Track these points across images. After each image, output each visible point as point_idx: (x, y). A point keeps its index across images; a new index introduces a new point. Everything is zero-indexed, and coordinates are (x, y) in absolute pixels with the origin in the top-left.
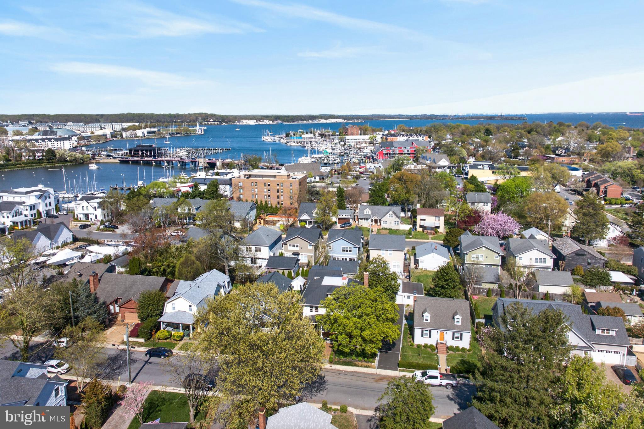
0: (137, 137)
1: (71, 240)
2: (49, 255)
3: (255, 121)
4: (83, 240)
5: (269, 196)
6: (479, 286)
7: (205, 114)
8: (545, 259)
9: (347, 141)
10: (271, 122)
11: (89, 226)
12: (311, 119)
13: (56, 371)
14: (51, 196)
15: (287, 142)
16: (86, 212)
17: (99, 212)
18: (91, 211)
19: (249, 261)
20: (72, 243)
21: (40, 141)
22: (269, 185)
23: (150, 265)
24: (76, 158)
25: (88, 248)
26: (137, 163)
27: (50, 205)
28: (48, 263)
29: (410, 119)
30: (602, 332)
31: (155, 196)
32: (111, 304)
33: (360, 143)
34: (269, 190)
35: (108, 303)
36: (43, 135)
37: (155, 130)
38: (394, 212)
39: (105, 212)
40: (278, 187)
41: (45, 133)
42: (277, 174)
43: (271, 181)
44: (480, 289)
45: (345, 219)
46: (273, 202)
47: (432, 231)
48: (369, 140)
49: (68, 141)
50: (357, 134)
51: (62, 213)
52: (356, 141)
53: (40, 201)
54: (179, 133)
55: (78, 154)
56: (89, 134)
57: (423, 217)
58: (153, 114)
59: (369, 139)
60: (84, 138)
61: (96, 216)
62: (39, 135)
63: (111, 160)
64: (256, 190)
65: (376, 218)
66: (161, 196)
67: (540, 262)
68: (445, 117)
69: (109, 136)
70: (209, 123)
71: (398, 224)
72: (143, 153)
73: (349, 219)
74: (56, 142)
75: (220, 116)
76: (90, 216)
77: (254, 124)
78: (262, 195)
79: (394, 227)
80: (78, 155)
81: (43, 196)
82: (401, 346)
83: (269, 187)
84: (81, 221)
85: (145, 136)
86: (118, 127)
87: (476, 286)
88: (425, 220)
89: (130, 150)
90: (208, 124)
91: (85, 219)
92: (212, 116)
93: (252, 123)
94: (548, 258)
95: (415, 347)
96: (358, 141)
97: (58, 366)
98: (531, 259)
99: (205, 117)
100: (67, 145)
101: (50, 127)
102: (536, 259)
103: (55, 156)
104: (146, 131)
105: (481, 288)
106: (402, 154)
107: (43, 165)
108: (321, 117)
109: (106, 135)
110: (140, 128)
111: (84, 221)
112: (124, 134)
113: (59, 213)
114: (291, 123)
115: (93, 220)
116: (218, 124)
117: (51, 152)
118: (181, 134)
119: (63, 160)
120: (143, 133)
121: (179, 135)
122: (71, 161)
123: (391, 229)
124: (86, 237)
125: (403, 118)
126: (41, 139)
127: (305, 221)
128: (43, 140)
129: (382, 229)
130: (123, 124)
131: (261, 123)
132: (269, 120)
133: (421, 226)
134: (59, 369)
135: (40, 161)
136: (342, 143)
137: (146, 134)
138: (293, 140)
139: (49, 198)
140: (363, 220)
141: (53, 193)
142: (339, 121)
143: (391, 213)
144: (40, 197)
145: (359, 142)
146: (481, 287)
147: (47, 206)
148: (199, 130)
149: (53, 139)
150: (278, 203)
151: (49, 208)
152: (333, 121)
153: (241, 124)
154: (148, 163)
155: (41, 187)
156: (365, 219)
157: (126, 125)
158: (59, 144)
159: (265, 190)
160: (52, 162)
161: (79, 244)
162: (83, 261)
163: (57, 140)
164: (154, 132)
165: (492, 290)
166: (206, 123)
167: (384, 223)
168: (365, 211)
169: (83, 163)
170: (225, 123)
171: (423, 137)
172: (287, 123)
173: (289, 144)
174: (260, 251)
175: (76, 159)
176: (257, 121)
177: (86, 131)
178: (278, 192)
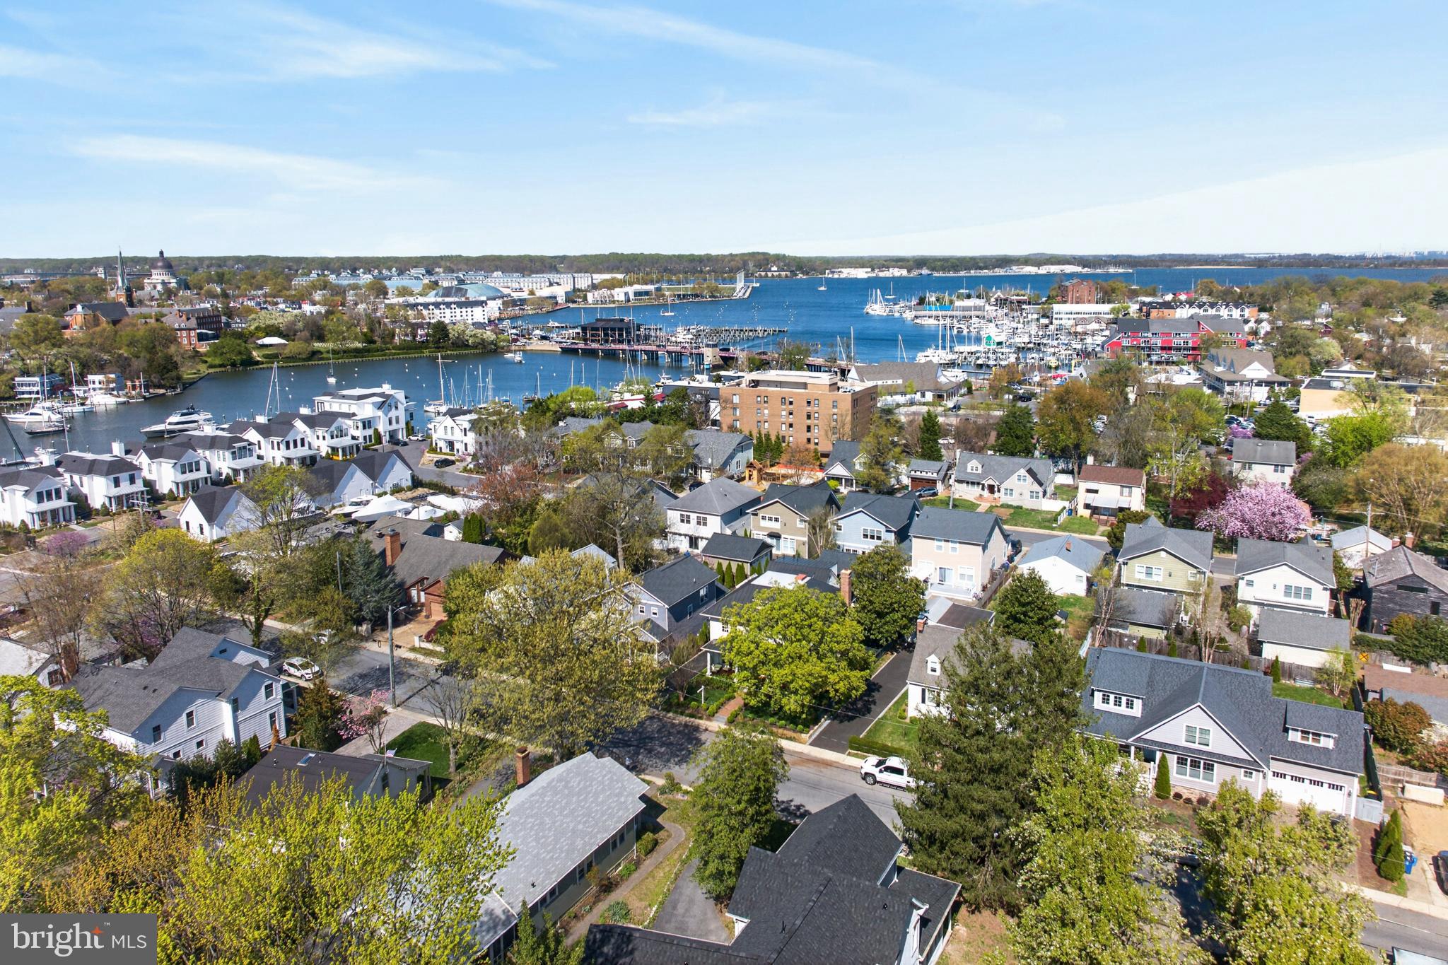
0: (614, 302)
1: (409, 483)
2: (357, 504)
3: (869, 270)
4: (430, 485)
5: (791, 425)
6: (1121, 631)
7: (764, 254)
8: (1309, 590)
9: (1055, 316)
10: (904, 272)
11: (453, 463)
12: (1000, 266)
13: (298, 674)
14: (399, 405)
15: (916, 317)
16: (449, 437)
17: (471, 437)
18: (458, 436)
19: (686, 542)
20: (410, 489)
21: (431, 307)
22: (791, 403)
23: (504, 531)
24: (483, 340)
25: (430, 499)
26: (593, 353)
27: (397, 422)
28: (354, 516)
29: (1259, 267)
30: (1303, 738)
31: (573, 414)
32: (413, 585)
33: (1084, 322)
34: (791, 414)
35: (408, 583)
36: (443, 296)
37: (650, 288)
38: (1030, 471)
39: (481, 439)
40: (809, 408)
41: (448, 292)
42: (809, 381)
43: (799, 394)
44: (1121, 636)
45: (928, 481)
46: (795, 437)
47: (1113, 518)
48: (1111, 316)
49: (480, 308)
50: (1089, 302)
51: (415, 438)
52: (1076, 316)
53: (380, 413)
54: (697, 296)
55: (488, 333)
56: (525, 295)
57: (1093, 485)
58: (658, 255)
59: (1112, 311)
60: (514, 303)
61: (466, 444)
62: (437, 295)
63: (546, 346)
64: (766, 412)
65: (991, 482)
66: (585, 414)
67: (1297, 595)
68: (1359, 261)
69: (561, 300)
70: (770, 274)
71: (1037, 497)
72: (606, 335)
73: (934, 482)
74: (458, 310)
75: (795, 258)
76: (457, 446)
77: (866, 276)
78: (774, 422)
79: (1028, 503)
80: (489, 335)
81: (386, 404)
82: (880, 716)
83: (791, 407)
84: (441, 452)
85: (629, 301)
86: (583, 281)
87: (1114, 630)
88: (1096, 492)
89: (584, 329)
90: (767, 276)
91: (448, 451)
92: (779, 259)
93: (861, 273)
94: (1317, 589)
95: (908, 721)
96: (1080, 316)
97: (305, 666)
98: (1275, 587)
99: (763, 261)
100: (478, 315)
101: (461, 282)
102: (1288, 587)
103: (447, 336)
104: (631, 290)
105: (1126, 636)
106: (1170, 348)
107: (426, 353)
108: (1027, 261)
109: (555, 298)
110: (621, 284)
111: (445, 454)
112: (590, 297)
113: (412, 438)
114: (952, 274)
115: (460, 453)
116: (786, 276)
117: (441, 328)
118: (702, 297)
119: (461, 344)
120: (626, 294)
121: (697, 300)
122: (475, 347)
123: (1021, 508)
124: (435, 480)
125: (1239, 264)
126: (433, 304)
127: (839, 479)
128: (437, 305)
129: (1002, 506)
130: (595, 276)
131: (881, 274)
132: (901, 267)
133: (1087, 506)
134: (303, 672)
135: (423, 345)
136: (1045, 321)
137: (632, 297)
138: (927, 313)
139: (396, 408)
140: (965, 485)
141: (404, 400)
142: (1069, 269)
143: (1023, 472)
144: (380, 406)
145: (1083, 319)
146: (1127, 632)
147: (390, 423)
148: (740, 287)
149: (455, 303)
150: (809, 440)
151: (394, 426)
152: (1054, 269)
153: (836, 276)
154: (611, 355)
155: (386, 389)
156: (968, 483)
157: (598, 278)
158: (464, 314)
159: (784, 413)
160: (443, 347)
161: (420, 491)
162: (409, 517)
163: (460, 305)
164: (647, 293)
165: (1150, 641)
166: (763, 274)
167: (1006, 494)
168: (969, 466)
169: (496, 350)
170: (803, 273)
171: (1242, 311)
172: (941, 274)
173: (918, 321)
174: (705, 524)
175: (483, 344)
176: (873, 270)
177: (521, 290)
178: (809, 417)
